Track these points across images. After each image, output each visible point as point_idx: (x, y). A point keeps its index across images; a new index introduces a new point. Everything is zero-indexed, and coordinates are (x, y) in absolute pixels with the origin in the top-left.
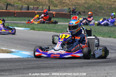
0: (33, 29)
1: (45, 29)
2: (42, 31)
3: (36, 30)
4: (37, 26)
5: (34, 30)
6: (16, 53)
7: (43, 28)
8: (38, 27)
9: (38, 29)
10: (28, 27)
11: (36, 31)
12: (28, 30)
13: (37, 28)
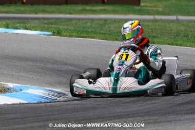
0: (59, 33)
1: (83, 32)
2: (76, 37)
3: (64, 36)
4: (66, 27)
5: (61, 36)
6: (15, 93)
7: (78, 31)
8: (69, 28)
9: (68, 34)
10: (47, 30)
11: (63, 38)
12: (47, 35)
13: (66, 30)
